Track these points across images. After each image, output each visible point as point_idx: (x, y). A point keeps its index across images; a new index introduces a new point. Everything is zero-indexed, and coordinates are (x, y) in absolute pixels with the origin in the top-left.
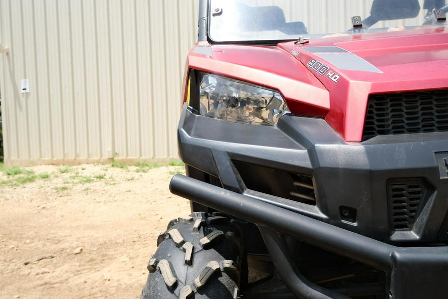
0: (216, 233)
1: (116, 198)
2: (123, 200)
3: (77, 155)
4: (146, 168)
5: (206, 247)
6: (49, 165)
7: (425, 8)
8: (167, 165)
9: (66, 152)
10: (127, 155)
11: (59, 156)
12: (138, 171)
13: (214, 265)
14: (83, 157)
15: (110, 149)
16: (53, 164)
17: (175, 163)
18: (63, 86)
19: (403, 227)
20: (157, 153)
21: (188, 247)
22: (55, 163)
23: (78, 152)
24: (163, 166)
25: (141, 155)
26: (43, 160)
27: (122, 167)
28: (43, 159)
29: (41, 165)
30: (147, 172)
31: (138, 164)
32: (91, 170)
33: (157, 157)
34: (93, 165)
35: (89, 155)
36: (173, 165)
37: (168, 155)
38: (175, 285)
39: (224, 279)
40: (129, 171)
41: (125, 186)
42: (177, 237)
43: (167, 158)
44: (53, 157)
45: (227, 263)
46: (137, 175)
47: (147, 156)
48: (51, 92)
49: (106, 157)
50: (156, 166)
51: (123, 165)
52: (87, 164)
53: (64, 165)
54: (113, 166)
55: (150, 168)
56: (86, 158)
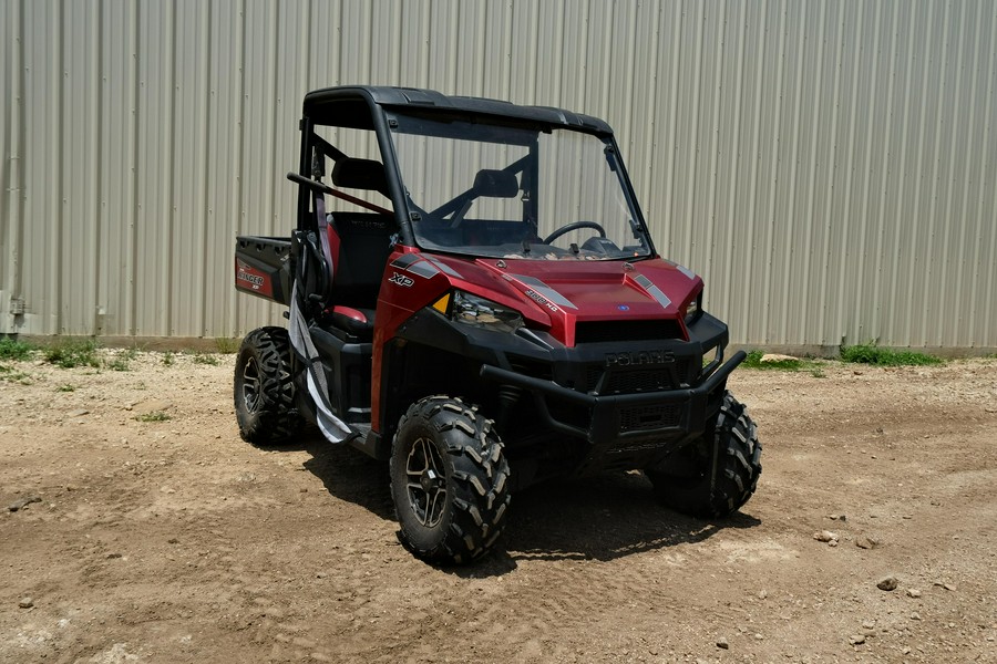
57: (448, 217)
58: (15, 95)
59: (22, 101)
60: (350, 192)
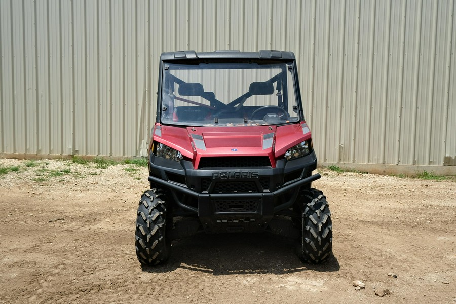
0: (160, 194)
1: (88, 188)
2: (94, 189)
3: (39, 151)
4: (105, 165)
5: (157, 197)
6: (12, 159)
7: (277, 89)
8: (122, 163)
9: (28, 147)
10: (87, 153)
11: (21, 151)
12: (98, 167)
13: (159, 202)
14: (44, 153)
15: (71, 147)
16: (15, 158)
17: (130, 161)
18: (27, 88)
19: (205, 190)
20: (113, 152)
21: (152, 197)
22: (17, 157)
23: (40, 148)
24: (119, 163)
25: (99, 153)
26: (5, 154)
27: (83, 163)
28: (5, 152)
29: (3, 158)
30: (106, 168)
31: (96, 161)
32: (54, 165)
33: (113, 155)
34: (55, 161)
35: (50, 151)
36: (128, 162)
37: (124, 154)
38: (148, 207)
39: (162, 206)
40: (90, 167)
41: (91, 180)
42: (148, 194)
43: (122, 157)
44: (15, 151)
45: (163, 202)
46: (98, 171)
47: (104, 154)
48: (15, 92)
49: (66, 153)
50: (113, 163)
51: (83, 161)
52: (49, 159)
53: (26, 159)
54: (74, 162)
55: (108, 165)
56: (47, 154)
57: (236, 106)
58: (147, 66)
59: (149, 68)
60: (186, 97)
